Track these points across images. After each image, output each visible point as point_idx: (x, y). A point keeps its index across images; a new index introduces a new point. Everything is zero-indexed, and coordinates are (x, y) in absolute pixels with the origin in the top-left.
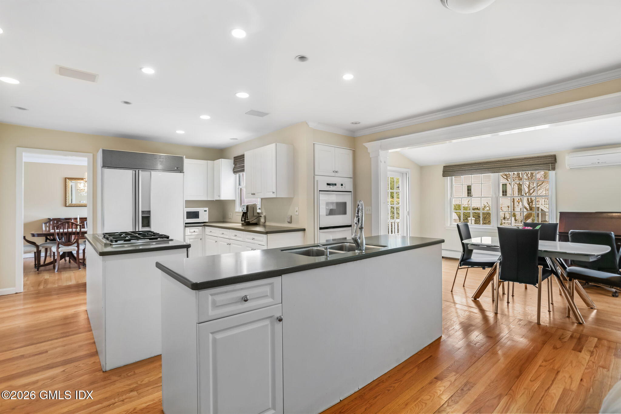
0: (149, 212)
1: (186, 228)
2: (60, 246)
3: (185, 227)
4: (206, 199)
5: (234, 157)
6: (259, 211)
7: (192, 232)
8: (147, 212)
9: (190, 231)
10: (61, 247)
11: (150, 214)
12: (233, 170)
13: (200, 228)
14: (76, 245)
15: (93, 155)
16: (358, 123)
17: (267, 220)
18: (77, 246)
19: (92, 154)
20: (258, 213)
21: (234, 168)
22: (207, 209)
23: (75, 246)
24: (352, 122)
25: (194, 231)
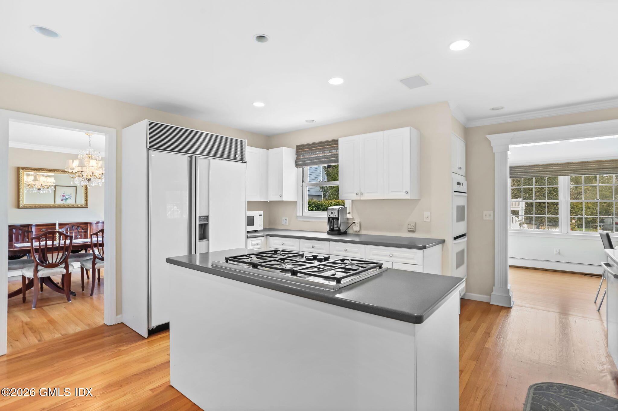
0: (207, 218)
1: (248, 239)
2: (40, 268)
3: (248, 237)
4: (259, 200)
5: (297, 146)
6: (349, 216)
7: (254, 245)
8: (204, 218)
9: (252, 243)
10: (41, 270)
11: (208, 221)
12: (296, 162)
13: (263, 238)
14: (63, 265)
15: (117, 130)
16: (501, 108)
17: (362, 228)
18: (65, 268)
19: (115, 130)
20: (348, 219)
21: (297, 159)
22: (261, 213)
23: (62, 267)
24: (492, 108)
25: (257, 244)
